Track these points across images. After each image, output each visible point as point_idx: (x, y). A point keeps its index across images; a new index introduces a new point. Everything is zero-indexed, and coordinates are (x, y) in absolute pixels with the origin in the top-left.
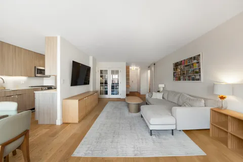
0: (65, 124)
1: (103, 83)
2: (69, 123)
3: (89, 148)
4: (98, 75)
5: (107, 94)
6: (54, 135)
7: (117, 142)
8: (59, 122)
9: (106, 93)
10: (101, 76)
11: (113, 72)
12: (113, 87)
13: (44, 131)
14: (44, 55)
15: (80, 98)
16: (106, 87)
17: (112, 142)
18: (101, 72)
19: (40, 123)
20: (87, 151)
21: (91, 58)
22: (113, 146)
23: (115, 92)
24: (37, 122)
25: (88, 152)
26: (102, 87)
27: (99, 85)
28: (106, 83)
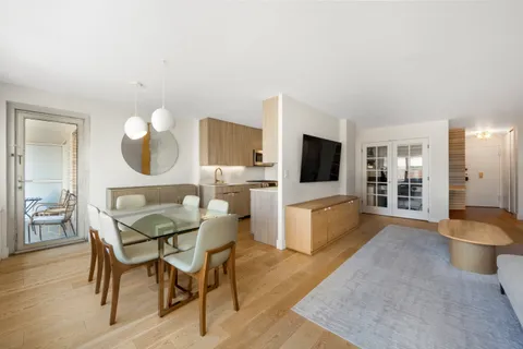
0: (289, 250)
1: (374, 179)
2: (296, 252)
3: (323, 309)
4: (362, 158)
5: (385, 205)
6: (271, 263)
7: (393, 328)
8: (280, 245)
9: (383, 202)
10: (370, 163)
11: (402, 151)
12: (402, 190)
13: (260, 253)
14: (261, 130)
15: (315, 206)
16: (383, 188)
17: (377, 321)
18: (371, 151)
19: (256, 238)
20: (317, 313)
21: (343, 124)
22: (377, 332)
23: (409, 204)
24: (252, 236)
25: (320, 316)
26: (372, 189)
27: (365, 182)
28: (383, 178)
